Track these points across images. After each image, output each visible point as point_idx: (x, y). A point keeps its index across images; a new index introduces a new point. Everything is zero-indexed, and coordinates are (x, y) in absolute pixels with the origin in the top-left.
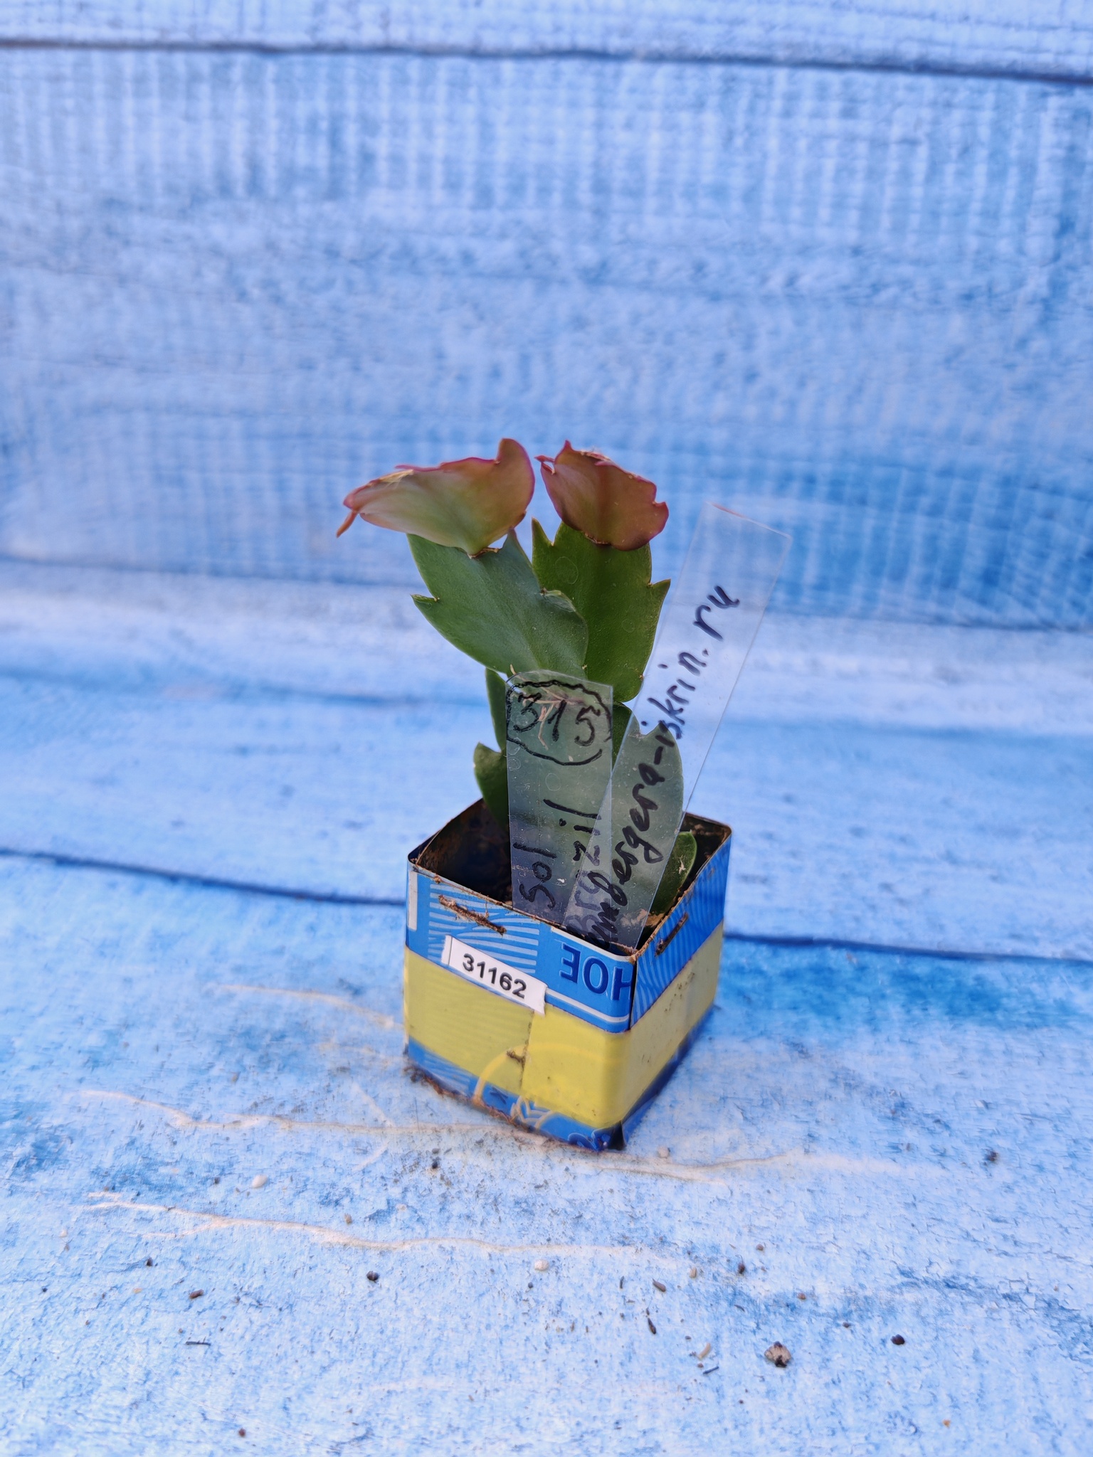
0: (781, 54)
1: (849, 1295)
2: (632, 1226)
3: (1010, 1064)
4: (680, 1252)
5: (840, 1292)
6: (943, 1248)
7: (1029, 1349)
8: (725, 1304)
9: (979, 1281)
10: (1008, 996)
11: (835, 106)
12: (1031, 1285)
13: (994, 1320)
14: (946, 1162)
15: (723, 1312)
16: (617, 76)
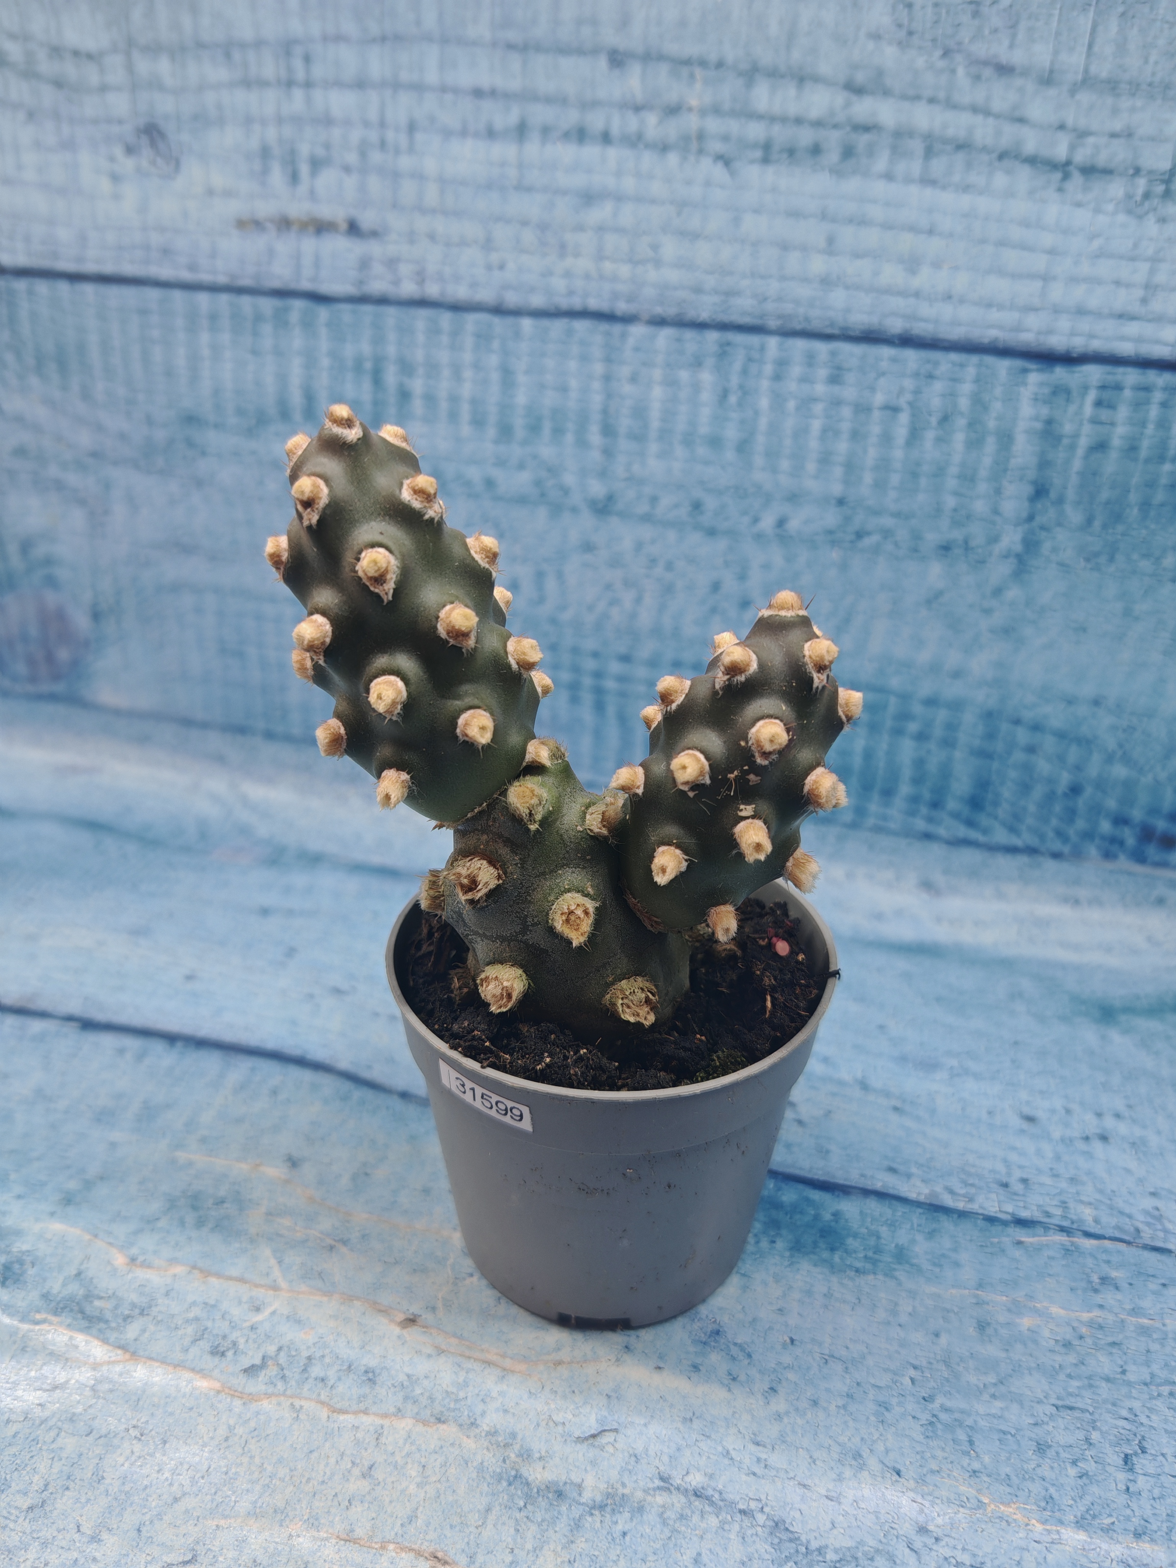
0: (773, 324)
1: (610, 1490)
2: (452, 1406)
3: (827, 1307)
4: (483, 1434)
5: (603, 1486)
6: (703, 1462)
7: (745, 1559)
8: (505, 1484)
9: (724, 1495)
10: (855, 1236)
11: (822, 373)
12: (767, 1505)
13: (724, 1530)
14: (734, 1386)
15: (501, 1490)
16: (624, 336)
